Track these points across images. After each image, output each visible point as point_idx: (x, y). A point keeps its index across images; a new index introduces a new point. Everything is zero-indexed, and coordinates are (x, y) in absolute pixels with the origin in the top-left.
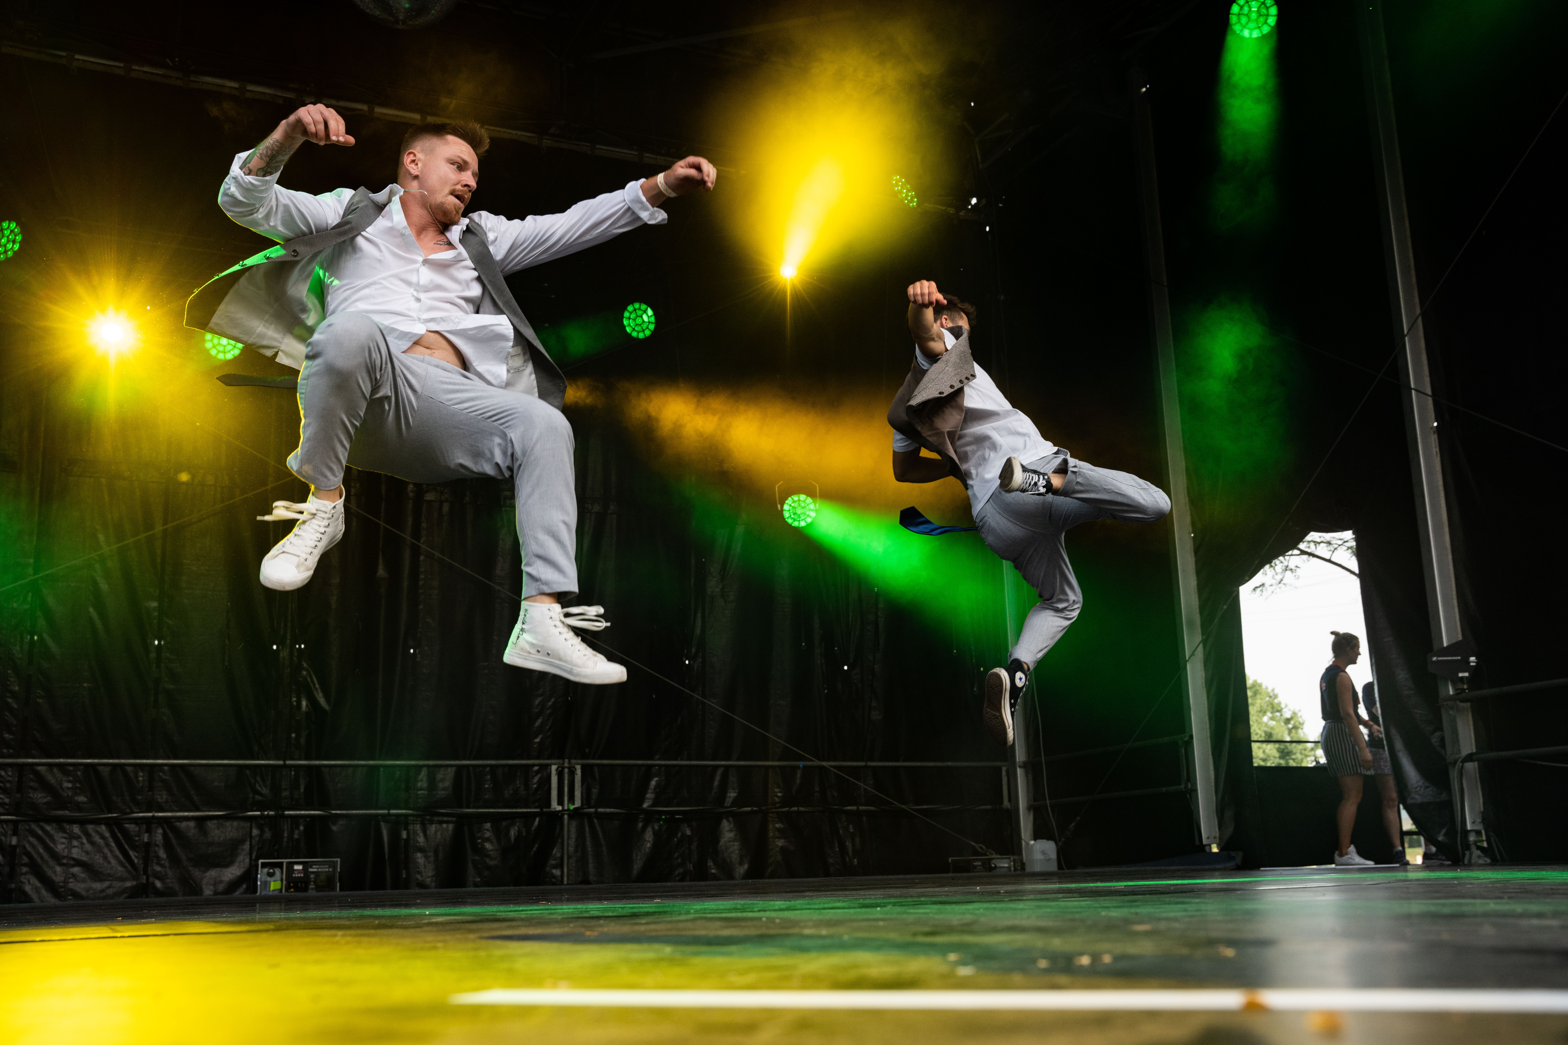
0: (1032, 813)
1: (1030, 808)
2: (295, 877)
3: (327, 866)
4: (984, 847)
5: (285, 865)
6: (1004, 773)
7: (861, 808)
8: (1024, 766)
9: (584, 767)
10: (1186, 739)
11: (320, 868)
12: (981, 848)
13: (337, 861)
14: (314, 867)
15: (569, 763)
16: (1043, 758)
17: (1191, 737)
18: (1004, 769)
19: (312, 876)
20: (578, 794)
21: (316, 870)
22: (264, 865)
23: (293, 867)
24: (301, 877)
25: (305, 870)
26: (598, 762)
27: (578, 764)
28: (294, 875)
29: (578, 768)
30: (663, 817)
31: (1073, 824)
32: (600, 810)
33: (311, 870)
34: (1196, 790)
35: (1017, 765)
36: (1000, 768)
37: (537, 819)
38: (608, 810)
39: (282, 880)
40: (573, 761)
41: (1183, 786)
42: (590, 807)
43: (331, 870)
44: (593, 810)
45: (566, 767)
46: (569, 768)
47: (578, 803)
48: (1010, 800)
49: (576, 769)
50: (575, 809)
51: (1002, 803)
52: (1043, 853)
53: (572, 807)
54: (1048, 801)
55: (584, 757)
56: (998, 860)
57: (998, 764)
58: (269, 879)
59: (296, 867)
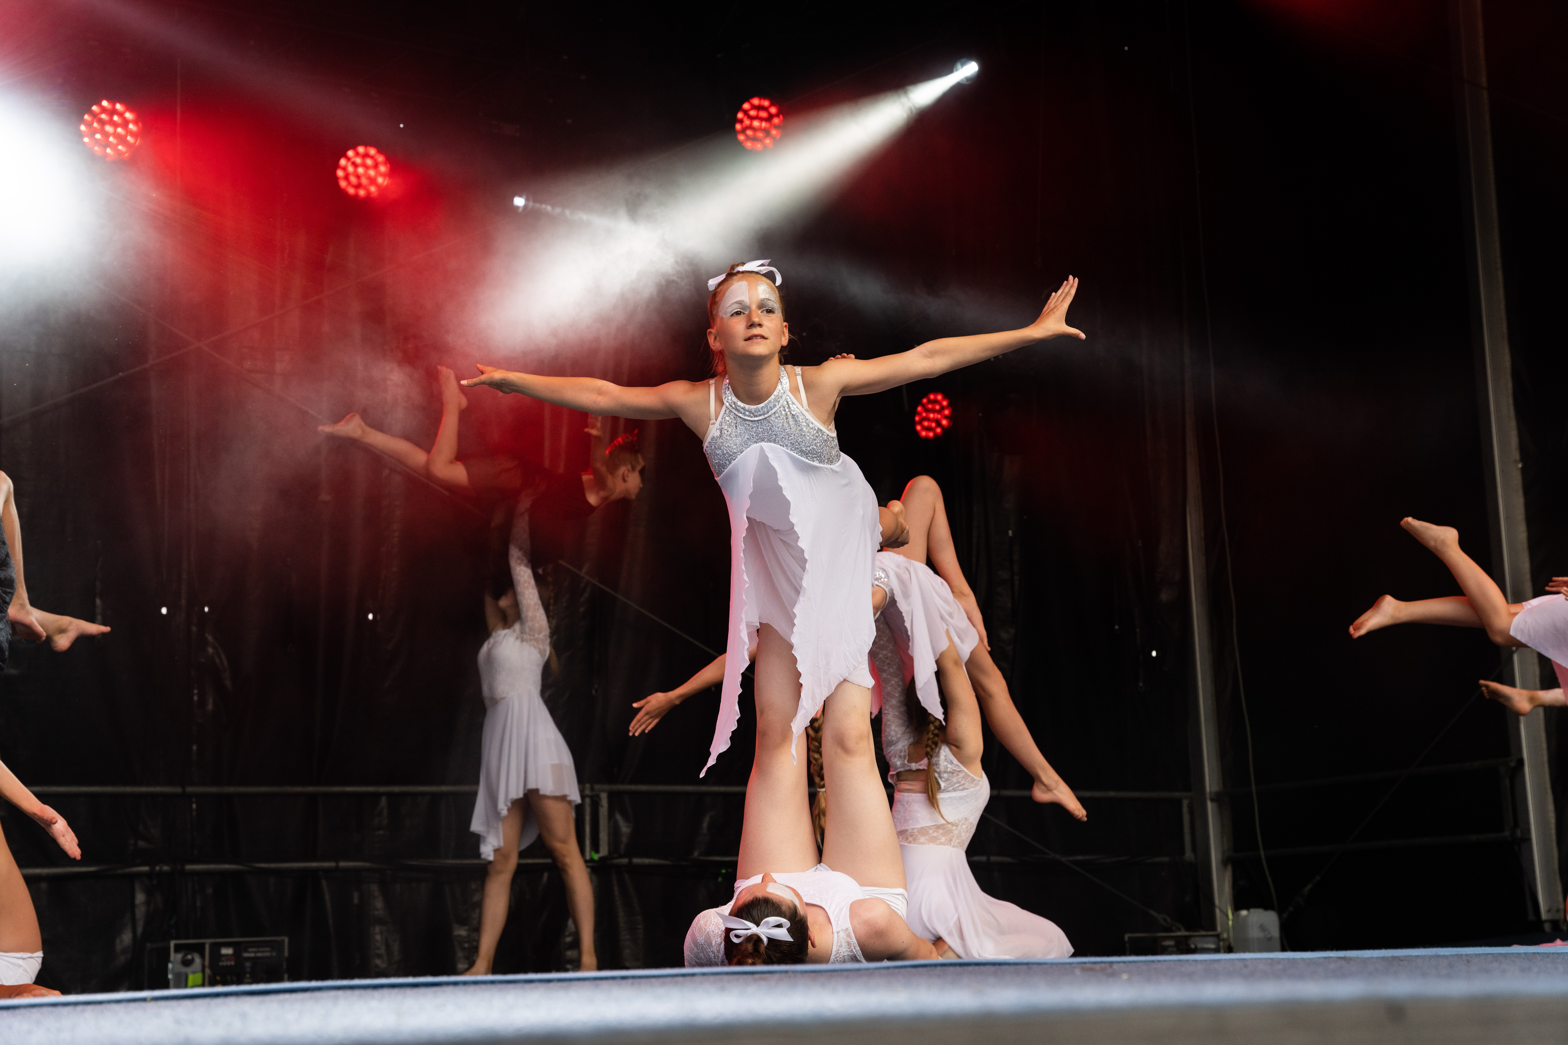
0: (1229, 868)
1: (1225, 862)
2: (223, 966)
3: (268, 949)
4: (1169, 920)
5: (207, 947)
6: (1185, 809)
7: (993, 859)
8: (1217, 798)
9: (611, 795)
10: (1513, 764)
11: (259, 952)
12: (1165, 920)
13: (283, 941)
14: (250, 950)
15: (592, 789)
16: (1254, 787)
17: (1521, 762)
18: (1185, 803)
19: (248, 964)
20: (604, 836)
21: (252, 955)
22: (178, 948)
23: (219, 951)
24: (231, 966)
25: (237, 955)
26: (633, 787)
27: (604, 791)
28: (221, 964)
29: (604, 797)
30: (724, 871)
31: (1309, 887)
32: (637, 861)
33: (246, 955)
34: (1529, 840)
35: (1208, 796)
36: (1179, 802)
37: (546, 875)
38: (647, 861)
39: (203, 971)
40: (597, 787)
41: (1507, 833)
42: (621, 857)
43: (274, 954)
44: (625, 861)
45: (588, 796)
46: (592, 797)
47: (604, 851)
48: (1194, 850)
49: (600, 799)
50: (602, 859)
51: (1182, 852)
52: (1262, 928)
53: (596, 857)
54: (1262, 853)
55: (611, 780)
56: (1197, 939)
57: (1177, 795)
58: (184, 969)
59: (225, 951)
